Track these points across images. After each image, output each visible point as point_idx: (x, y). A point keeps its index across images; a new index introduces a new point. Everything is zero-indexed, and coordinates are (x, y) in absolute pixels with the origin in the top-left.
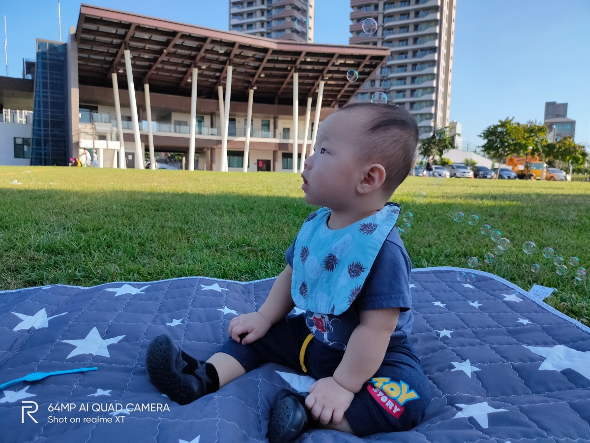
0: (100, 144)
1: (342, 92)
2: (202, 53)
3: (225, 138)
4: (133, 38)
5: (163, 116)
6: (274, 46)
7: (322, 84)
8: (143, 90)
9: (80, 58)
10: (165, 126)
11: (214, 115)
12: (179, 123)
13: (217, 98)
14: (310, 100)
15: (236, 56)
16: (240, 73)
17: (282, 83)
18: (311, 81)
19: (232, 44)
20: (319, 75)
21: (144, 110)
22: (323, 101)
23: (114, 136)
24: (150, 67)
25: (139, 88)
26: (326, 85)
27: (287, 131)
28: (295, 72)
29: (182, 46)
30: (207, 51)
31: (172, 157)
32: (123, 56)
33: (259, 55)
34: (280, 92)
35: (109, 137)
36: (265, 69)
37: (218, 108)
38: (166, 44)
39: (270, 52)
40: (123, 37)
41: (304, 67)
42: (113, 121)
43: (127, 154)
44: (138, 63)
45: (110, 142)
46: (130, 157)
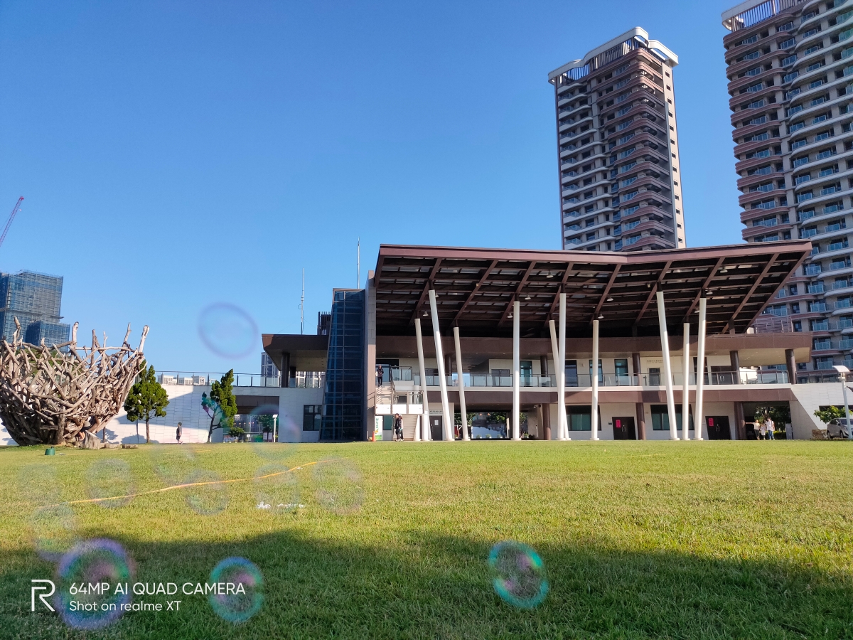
0: (399, 409)
1: (739, 310)
2: (524, 282)
3: (562, 389)
4: (440, 275)
5: (477, 366)
6: (624, 260)
7: (703, 302)
8: (452, 334)
9: (378, 305)
10: (480, 379)
11: (546, 358)
12: (499, 373)
13: (548, 336)
14: (687, 326)
15: (570, 279)
16: (578, 300)
17: (641, 307)
18: (687, 299)
19: (564, 265)
20: (697, 289)
21: (454, 359)
22: (708, 325)
23: (416, 397)
24: (460, 306)
25: (447, 333)
26: (709, 303)
27: (655, 373)
28: (658, 290)
29: (499, 277)
30: (531, 278)
31: (493, 418)
32: (427, 297)
33: (603, 274)
34: (639, 318)
35: (410, 398)
36: (612, 290)
37: (551, 350)
38: (479, 276)
39: (618, 268)
40: (426, 275)
41: (671, 281)
42: (416, 378)
43: (432, 419)
44: (445, 303)
45: (411, 406)
46: (436, 423)
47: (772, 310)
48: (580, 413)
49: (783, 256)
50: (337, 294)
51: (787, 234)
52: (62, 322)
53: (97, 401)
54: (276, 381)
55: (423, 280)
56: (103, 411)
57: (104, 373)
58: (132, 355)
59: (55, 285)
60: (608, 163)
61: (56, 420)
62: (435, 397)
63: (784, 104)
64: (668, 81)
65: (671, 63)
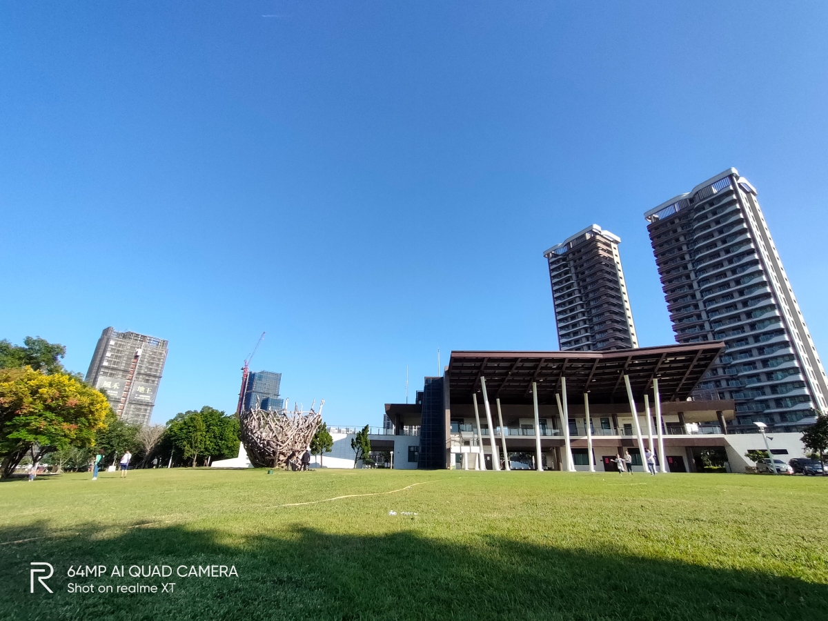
0: (465, 449)
1: (680, 385)
2: (538, 371)
3: (568, 438)
5: (511, 423)
6: (601, 356)
7: (656, 381)
8: (496, 403)
9: (451, 386)
10: (514, 431)
11: (555, 418)
12: (526, 427)
13: (556, 403)
14: (646, 397)
15: (567, 368)
16: (573, 381)
17: (615, 385)
18: (645, 380)
19: (563, 360)
20: (651, 373)
21: (498, 418)
22: (660, 396)
23: (475, 442)
24: (499, 386)
25: (493, 403)
26: (659, 381)
27: (628, 428)
28: (625, 374)
29: (522, 368)
30: (542, 368)
31: (523, 455)
32: (480, 381)
33: (588, 365)
34: (614, 392)
35: (471, 443)
36: (595, 375)
37: (558, 412)
38: (510, 368)
39: (597, 361)
40: (479, 368)
41: (632, 368)
42: (475, 430)
43: (486, 456)
44: (490, 384)
45: (472, 447)
46: (488, 458)
47: (702, 386)
48: (580, 454)
49: (705, 351)
50: (427, 380)
51: (705, 337)
52: (279, 397)
53: (296, 443)
54: (392, 431)
55: (477, 371)
56: (299, 449)
57: (300, 426)
58: (315, 416)
59: (277, 377)
60: (584, 299)
61: (274, 453)
62: (487, 442)
63: (691, 260)
64: (615, 252)
65: (616, 242)
